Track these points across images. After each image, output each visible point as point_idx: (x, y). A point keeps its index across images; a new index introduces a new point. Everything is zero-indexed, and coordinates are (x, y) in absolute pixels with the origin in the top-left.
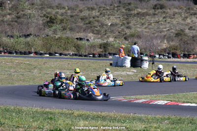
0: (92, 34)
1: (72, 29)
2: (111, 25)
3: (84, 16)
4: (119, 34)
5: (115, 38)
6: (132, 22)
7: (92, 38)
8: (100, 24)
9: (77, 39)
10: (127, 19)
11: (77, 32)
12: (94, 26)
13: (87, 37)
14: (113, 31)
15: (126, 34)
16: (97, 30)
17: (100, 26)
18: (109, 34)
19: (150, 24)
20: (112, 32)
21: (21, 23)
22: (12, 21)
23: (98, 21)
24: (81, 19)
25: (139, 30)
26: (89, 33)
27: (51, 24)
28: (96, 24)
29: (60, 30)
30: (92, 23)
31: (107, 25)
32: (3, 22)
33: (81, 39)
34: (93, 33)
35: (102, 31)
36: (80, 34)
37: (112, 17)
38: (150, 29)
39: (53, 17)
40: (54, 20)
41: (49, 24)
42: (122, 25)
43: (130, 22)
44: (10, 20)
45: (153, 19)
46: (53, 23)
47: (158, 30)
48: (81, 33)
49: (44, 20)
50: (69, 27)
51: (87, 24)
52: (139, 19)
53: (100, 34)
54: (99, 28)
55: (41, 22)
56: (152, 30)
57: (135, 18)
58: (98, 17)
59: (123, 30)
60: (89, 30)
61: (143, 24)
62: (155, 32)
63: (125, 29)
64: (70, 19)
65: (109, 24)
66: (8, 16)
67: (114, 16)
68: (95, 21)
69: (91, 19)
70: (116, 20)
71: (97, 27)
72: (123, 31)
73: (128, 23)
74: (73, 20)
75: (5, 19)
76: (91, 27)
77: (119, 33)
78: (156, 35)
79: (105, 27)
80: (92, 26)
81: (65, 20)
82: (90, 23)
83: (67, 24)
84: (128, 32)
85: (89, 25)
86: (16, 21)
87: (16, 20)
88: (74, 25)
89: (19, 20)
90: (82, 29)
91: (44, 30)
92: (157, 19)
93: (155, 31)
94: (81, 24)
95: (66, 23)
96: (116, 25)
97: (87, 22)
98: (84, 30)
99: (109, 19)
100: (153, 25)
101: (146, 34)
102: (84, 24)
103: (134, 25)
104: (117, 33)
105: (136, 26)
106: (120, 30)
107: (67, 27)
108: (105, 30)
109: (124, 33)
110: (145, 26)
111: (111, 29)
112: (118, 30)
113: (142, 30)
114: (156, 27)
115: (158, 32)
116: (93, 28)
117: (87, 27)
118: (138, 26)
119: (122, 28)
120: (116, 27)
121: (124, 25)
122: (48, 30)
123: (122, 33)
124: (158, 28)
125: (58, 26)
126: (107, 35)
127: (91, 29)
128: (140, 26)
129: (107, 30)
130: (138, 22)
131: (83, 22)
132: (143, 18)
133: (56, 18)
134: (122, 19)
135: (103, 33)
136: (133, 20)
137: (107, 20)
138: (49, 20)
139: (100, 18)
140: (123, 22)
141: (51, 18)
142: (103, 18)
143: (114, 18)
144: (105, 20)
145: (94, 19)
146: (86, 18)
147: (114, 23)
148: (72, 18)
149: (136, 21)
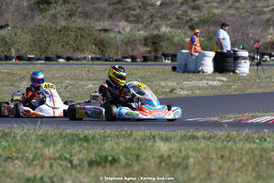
0: (126, 24)
1: (86, 15)
2: (161, 5)
4: (177, 21)
5: (171, 27)
7: (127, 30)
8: (140, 4)
11: (97, 20)
12: (129, 8)
14: (166, 15)
15: (191, 20)
16: (134, 16)
17: (140, 7)
18: (160, 23)
19: (238, 1)
20: (164, 17)
25: (217, 11)
26: (120, 21)
27: (45, 6)
28: (133, 3)
29: (62, 15)
30: (124, 2)
31: (153, 5)
34: (127, 20)
35: (145, 17)
36: (102, 23)
38: (237, 9)
41: (42, 6)
42: (182, 4)
46: (49, 3)
47: (255, 10)
48: (104, 21)
50: (80, 10)
51: (114, 4)
53: (143, 23)
54: (138, 10)
55: (25, 4)
56: (240, 11)
59: (185, 13)
60: (120, 15)
62: (247, 14)
63: (190, 12)
65: (158, 3)
71: (134, 10)
72: (186, 16)
73: (194, 0)
76: (124, 10)
77: (178, 18)
78: (250, 20)
79: (149, 8)
80: (125, 7)
82: (120, 1)
83: (77, 5)
84: (195, 15)
85: (120, 6)
88: (89, 8)
90: (107, 14)
91: (32, 17)
93: (247, 12)
94: (104, 5)
95: (74, 3)
96: (172, 3)
98: (111, 16)
100: (242, 1)
101: (230, 18)
102: (109, 5)
103: (207, 3)
104: (174, 19)
105: (210, 5)
106: (180, 12)
107: (77, 10)
108: (150, 14)
109: (188, 18)
110: (227, 4)
111: (161, 12)
112: (175, 13)
113: (222, 12)
114: (250, 6)
115: (253, 14)
116: (126, 11)
117: (116, 9)
118: (214, 4)
119: (183, 8)
120: (171, 8)
121: (187, 3)
122: (41, 17)
123: (183, 19)
124: (253, 7)
125: (59, 8)
126: (155, 23)
127: (124, 12)
128: (217, 5)
129: (155, 14)
131: (107, 1)
135: (147, 19)
147: (167, 1)
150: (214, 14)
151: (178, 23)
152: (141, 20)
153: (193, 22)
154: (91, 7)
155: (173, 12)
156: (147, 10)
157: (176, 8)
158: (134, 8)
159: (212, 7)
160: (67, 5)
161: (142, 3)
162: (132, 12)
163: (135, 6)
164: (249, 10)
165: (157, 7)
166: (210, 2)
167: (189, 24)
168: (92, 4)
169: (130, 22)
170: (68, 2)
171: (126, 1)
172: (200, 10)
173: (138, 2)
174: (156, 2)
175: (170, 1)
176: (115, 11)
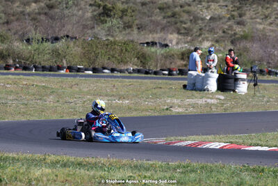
0: (176, 35)
1: (142, 27)
2: (210, 19)
3: (166, 3)
4: (223, 34)
5: (217, 41)
6: (248, 13)
7: (174, 42)
8: (192, 18)
9: (147, 43)
10: (239, 8)
11: (151, 32)
12: (181, 22)
13: (165, 40)
14: (213, 29)
15: (235, 34)
16: (185, 29)
17: (191, 21)
18: (207, 35)
20: (212, 31)
21: (52, 18)
22: (40, 14)
23: (188, 12)
24: (160, 9)
25: (261, 27)
26: (171, 34)
27: (106, 18)
28: (185, 17)
29: (118, 28)
30: (177, 16)
31: (203, 19)
32: (24, 15)
33: (153, 44)
34: (179, 33)
35: (195, 30)
36: (155, 35)
37: (213, 6)
39: (109, 6)
40: (111, 11)
41: (102, 18)
42: (229, 19)
43: (245, 14)
44: (37, 11)
46: (109, 16)
48: (157, 33)
49: (95, 11)
50: (137, 22)
51: (169, 17)
52: (260, 8)
53: (192, 36)
54: (189, 24)
55: (89, 15)
57: (254, 6)
58: (189, 5)
59: (230, 27)
60: (172, 28)
61: (266, 17)
63: (235, 27)
64: (141, 8)
65: (208, 18)
66: (33, 4)
67: (217, 3)
68: (184, 11)
69: (177, 9)
70: (220, 10)
71: (185, 23)
72: (232, 30)
73: (241, 16)
74: (146, 11)
75: (28, 10)
76: (176, 23)
77: (224, 32)
79: (200, 22)
80: (178, 20)
81: (129, 11)
82: (173, 15)
83: (134, 18)
84: (239, 30)
85: (173, 19)
86: (46, 14)
87: (47, 10)
89: (52, 12)
90: (160, 26)
91: (93, 28)
94: (159, 18)
95: (132, 16)
96: (220, 18)
97: (170, 14)
98: (163, 29)
99: (208, 8)
101: (271, 34)
102: (164, 18)
103: (252, 19)
104: (221, 32)
105: (254, 20)
106: (226, 27)
107: (133, 22)
108: (199, 28)
109: (233, 32)
110: (270, 21)
111: (210, 26)
112: (222, 27)
113: (264, 28)
116: (179, 24)
117: (169, 22)
118: (258, 20)
119: (228, 23)
120: (218, 23)
121: (234, 19)
122: (99, 29)
123: (229, 34)
125: (115, 22)
126: (203, 36)
127: (176, 26)
128: (261, 21)
129: (204, 28)
130: (258, 13)
131: (163, 14)
132: (268, 6)
133: (114, 8)
134: (230, 9)
135: (197, 32)
136: (250, 10)
137: (205, 11)
138: (102, 11)
139: (192, 7)
140: (233, 13)
141: (105, 7)
142: (199, 6)
143: (218, 7)
144: (201, 10)
145: (182, 9)
146: (169, 7)
147: (216, 16)
148: (144, 7)
149: (256, 12)
150: (257, 29)
151: (223, 37)
152: (191, 33)
153: (237, 36)
154: (147, 19)
155: (220, 26)
156: (197, 24)
157: (223, 23)
158: (186, 21)
159: (256, 23)
160: (125, 17)
161: (194, 17)
162: (184, 25)
163: (187, 19)
165: (206, 21)
166: (255, 18)
167: (233, 37)
168: (149, 17)
169: (181, 33)
170: (126, 15)
171: (179, 15)
172: (244, 25)
173: (190, 16)
174: (206, 16)
175: (219, 16)
176: (168, 24)
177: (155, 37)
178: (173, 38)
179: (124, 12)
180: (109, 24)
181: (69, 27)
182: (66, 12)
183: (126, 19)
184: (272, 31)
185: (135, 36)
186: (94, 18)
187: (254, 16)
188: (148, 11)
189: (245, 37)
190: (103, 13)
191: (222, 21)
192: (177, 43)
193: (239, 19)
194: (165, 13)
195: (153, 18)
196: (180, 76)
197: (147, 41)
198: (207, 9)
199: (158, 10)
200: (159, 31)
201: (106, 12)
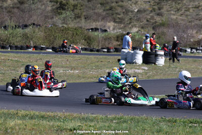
0: (113, 23)
1: (88, 18)
2: (138, 11)
3: (105, 0)
4: (147, 23)
5: (142, 28)
6: (165, 7)
7: (111, 28)
8: (124, 10)
9: (92, 29)
10: (158, 4)
11: (94, 21)
12: (117, 13)
13: (104, 26)
14: (140, 18)
15: (156, 22)
16: (119, 18)
17: (124, 13)
18: (135, 23)
19: (188, 10)
20: (138, 20)
21: (23, 11)
22: (13, 8)
23: (122, 7)
24: (101, 4)
25: (174, 17)
26: (109, 22)
27: (62, 11)
28: (119, 10)
29: (71, 18)
30: (113, 9)
31: (132, 12)
32: (2, 9)
33: (96, 29)
34: (115, 22)
35: (126, 20)
37: (140, 2)
38: (186, 16)
39: (64, 2)
40: (65, 5)
41: (59, 11)
42: (151, 11)
43: (162, 8)
44: (11, 6)
45: (192, 3)
46: (64, 9)
47: (198, 17)
48: (99, 21)
49: (54, 5)
50: (84, 14)
51: (108, 10)
52: (174, 3)
53: (124, 23)
54: (122, 15)
55: (50, 8)
56: (189, 17)
57: (169, 2)
58: (122, 2)
59: (152, 18)
60: (110, 18)
61: (178, 10)
62: (193, 20)
63: (155, 17)
64: (87, 3)
65: (136, 11)
66: (9, 1)
68: (118, 6)
69: (113, 4)
70: (145, 5)
71: (119, 15)
73: (160, 9)
74: (91, 5)
75: (5, 5)
76: (113, 14)
77: (148, 21)
78: (193, 24)
79: (130, 13)
80: (114, 12)
81: (79, 5)
82: (111, 9)
84: (158, 19)
85: (110, 12)
86: (18, 8)
87: (19, 5)
89: (23, 7)
90: (100, 18)
91: (52, 18)
92: (197, 3)
94: (101, 11)
95: (81, 10)
96: (145, 11)
97: (108, 8)
98: (103, 19)
100: (191, 10)
102: (104, 11)
103: (168, 11)
104: (145, 21)
106: (149, 17)
107: (82, 14)
108: (130, 18)
109: (154, 21)
110: (181, 13)
111: (137, 16)
112: (146, 17)
113: (177, 18)
114: (195, 14)
115: (197, 20)
116: (115, 15)
117: (108, 14)
118: (172, 12)
119: (151, 14)
120: (143, 14)
121: (155, 11)
122: (57, 18)
123: (151, 22)
124: (197, 15)
125: (68, 13)
126: (132, 24)
127: (112, 16)
128: (174, 13)
129: (133, 18)
130: (172, 7)
131: (103, 8)
132: (180, 2)
133: (67, 3)
134: (152, 4)
135: (127, 21)
136: (166, 5)
137: (134, 5)
138: (59, 6)
139: (124, 3)
140: (154, 7)
141: (61, 3)
142: (129, 2)
143: (143, 3)
144: (131, 5)
145: (117, 4)
146: (107, 3)
147: (142, 9)
148: (90, 3)
149: (171, 6)
150: (172, 19)
152: (123, 21)
153: (157, 24)
154: (92, 11)
155: (144, 17)
156: (128, 15)
157: (147, 15)
159: (171, 14)
161: (125, 10)
162: (118, 16)
163: (120, 12)
164: (194, 17)
165: (134, 13)
166: (170, 11)
168: (93, 10)
169: (116, 22)
170: (76, 9)
171: (115, 8)
172: (162, 16)
173: (123, 9)
174: (135, 9)
175: (144, 9)
176: (107, 15)
177: (98, 24)
178: (110, 26)
179: (75, 6)
180: (64, 15)
181: (35, 17)
182: (33, 6)
183: (76, 11)
184: (183, 20)
185: (83, 24)
186: (53, 10)
187: (169, 9)
188: (93, 5)
189: (163, 25)
190: (59, 7)
191: (146, 13)
192: (114, 29)
193: (158, 11)
194: (105, 7)
195: (96, 11)
196: (116, 53)
197: (91, 27)
198: (135, 4)
199: (100, 5)
200: (100, 20)
201: (62, 7)
